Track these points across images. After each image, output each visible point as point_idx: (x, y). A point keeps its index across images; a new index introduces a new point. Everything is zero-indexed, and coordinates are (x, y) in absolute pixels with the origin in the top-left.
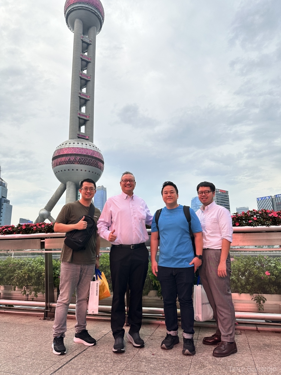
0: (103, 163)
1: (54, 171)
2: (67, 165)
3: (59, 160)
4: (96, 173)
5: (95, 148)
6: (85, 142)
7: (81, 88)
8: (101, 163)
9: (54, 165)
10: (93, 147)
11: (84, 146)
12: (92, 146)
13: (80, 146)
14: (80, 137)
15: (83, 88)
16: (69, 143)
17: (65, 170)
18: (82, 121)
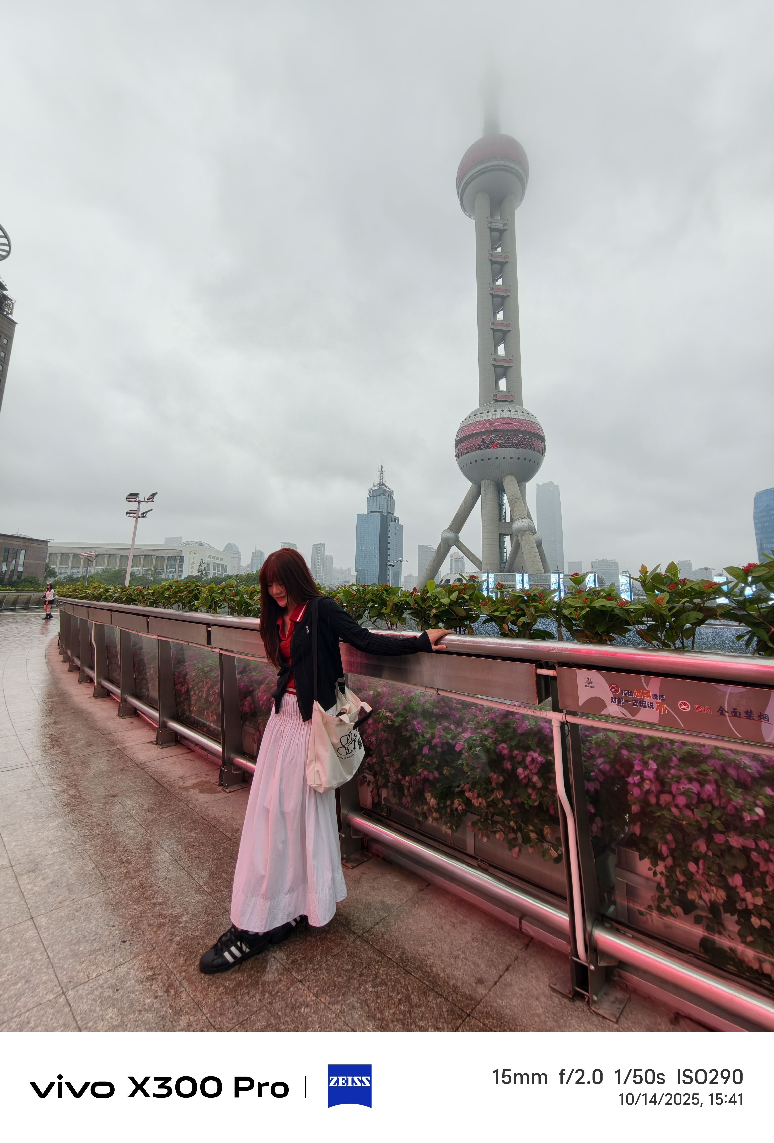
0: (543, 439)
1: (459, 465)
2: (479, 451)
3: (465, 444)
4: (530, 460)
5: (525, 414)
6: (506, 407)
7: (495, 313)
8: (539, 441)
9: (459, 454)
10: (523, 412)
11: (506, 415)
12: (520, 413)
13: (499, 415)
14: (498, 398)
15: (498, 313)
16: (479, 413)
17: (476, 461)
18: (500, 371)
